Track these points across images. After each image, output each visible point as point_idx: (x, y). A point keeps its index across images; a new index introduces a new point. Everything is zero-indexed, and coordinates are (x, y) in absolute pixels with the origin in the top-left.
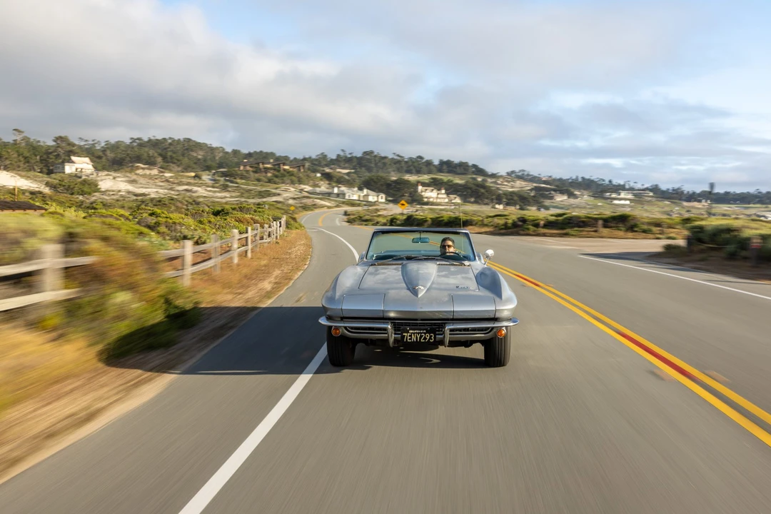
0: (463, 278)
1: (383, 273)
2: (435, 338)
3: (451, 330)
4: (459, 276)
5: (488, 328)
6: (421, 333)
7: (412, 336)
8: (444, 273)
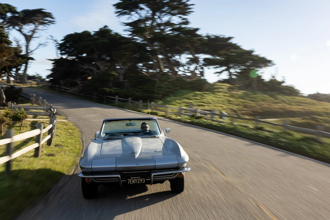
2: (145, 180)
3: (154, 176)
5: (174, 173)
6: (138, 179)
7: (133, 181)
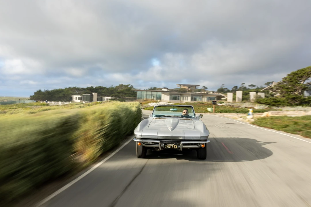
0: (189, 124)
1: (159, 122)
2: (177, 147)
3: (183, 144)
4: (188, 124)
5: (198, 143)
6: (172, 145)
7: (169, 146)
8: (182, 122)
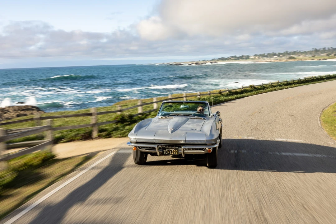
2: (178, 152)
3: (185, 149)
4: (196, 124)
5: (203, 148)
6: (171, 150)
7: (168, 151)
8: (190, 122)
